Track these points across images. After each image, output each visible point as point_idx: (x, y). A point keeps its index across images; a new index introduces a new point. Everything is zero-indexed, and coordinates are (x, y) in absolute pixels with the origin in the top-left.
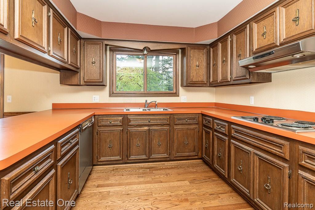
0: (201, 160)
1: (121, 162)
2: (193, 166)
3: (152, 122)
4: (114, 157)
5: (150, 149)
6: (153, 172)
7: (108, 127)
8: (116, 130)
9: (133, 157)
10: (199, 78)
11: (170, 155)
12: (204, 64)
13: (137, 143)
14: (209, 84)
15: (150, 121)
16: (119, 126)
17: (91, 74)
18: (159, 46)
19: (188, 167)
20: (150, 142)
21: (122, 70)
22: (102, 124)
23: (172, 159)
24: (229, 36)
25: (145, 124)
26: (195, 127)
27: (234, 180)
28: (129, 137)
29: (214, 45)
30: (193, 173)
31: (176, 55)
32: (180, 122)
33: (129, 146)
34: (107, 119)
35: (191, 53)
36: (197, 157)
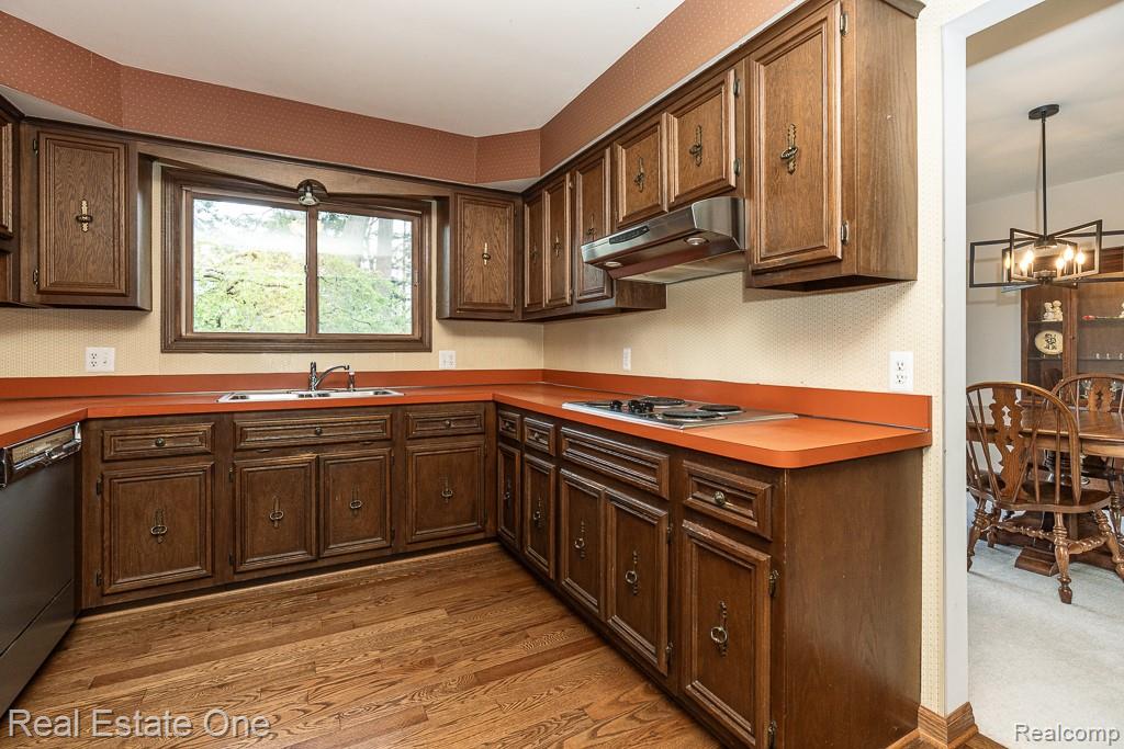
0: (495, 544)
1: (209, 584)
2: (467, 563)
3: (329, 435)
4: (177, 568)
5: (322, 528)
6: (332, 600)
7: (150, 462)
8: (187, 471)
9: (254, 562)
10: (492, 294)
11: (392, 538)
12: (507, 251)
13: (272, 510)
14: (520, 314)
15: (321, 432)
16: (197, 454)
17: (71, 260)
18: (359, 180)
19: (451, 569)
20: (322, 502)
21: (238, 260)
22: (119, 454)
23: (401, 551)
24: (568, 175)
25: (304, 441)
26: (474, 443)
27: (568, 580)
28: (238, 493)
29: (531, 196)
30: (466, 582)
31: (420, 216)
32: (428, 430)
33: (238, 523)
34: (144, 431)
35: (468, 213)
36: (481, 536)
